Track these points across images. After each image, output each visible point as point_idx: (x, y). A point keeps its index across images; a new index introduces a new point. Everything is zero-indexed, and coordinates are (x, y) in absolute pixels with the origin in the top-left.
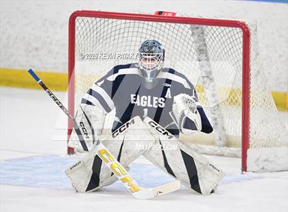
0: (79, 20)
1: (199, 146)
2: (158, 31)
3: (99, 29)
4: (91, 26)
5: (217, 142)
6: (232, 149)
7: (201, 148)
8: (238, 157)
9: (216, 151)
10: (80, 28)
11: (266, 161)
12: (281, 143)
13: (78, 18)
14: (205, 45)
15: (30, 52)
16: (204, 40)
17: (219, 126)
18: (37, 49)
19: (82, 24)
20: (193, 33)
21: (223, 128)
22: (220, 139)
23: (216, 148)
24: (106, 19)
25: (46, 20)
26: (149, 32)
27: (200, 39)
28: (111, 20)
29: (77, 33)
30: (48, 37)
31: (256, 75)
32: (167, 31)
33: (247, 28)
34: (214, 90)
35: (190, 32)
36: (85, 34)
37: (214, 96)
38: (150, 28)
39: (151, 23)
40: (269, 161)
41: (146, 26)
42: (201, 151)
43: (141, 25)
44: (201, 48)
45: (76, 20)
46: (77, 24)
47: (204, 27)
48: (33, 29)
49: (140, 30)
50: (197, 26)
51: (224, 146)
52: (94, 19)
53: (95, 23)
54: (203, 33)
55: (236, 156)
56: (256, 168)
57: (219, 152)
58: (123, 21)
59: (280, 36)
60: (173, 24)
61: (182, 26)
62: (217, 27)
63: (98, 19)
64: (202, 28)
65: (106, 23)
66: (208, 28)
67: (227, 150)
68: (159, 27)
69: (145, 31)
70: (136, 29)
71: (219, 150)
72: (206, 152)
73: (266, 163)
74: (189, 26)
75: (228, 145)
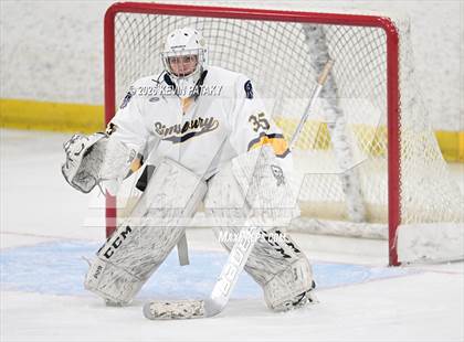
0: (120, 18)
1: (321, 221)
2: (250, 35)
3: (153, 33)
4: (141, 27)
5: (350, 215)
6: (375, 225)
7: (324, 225)
8: (383, 239)
9: (348, 229)
10: (122, 32)
11: (427, 245)
12: (453, 217)
13: (119, 14)
14: (327, 55)
15: (38, 70)
16: (326, 48)
17: (354, 189)
18: (49, 66)
19: (126, 25)
20: (307, 38)
21: (360, 191)
22: (356, 210)
23: (349, 225)
24: (165, 17)
25: (62, 18)
26: (235, 37)
27: (319, 48)
28: (173, 18)
29: (117, 39)
30: (67, 46)
31: (411, 105)
32: (264, 35)
33: (394, 28)
34: (343, 130)
35: (303, 36)
36: (131, 41)
37: (343, 139)
38: (236, 29)
39: (238, 21)
40: (433, 246)
41: (230, 28)
42: (324, 230)
43: (223, 26)
44: (321, 62)
45: (116, 18)
46: (118, 25)
47: (326, 26)
48: (42, 33)
49: (221, 33)
50: (314, 25)
51: (361, 221)
52: (144, 15)
53: (146, 22)
54: (323, 37)
55: (380, 238)
56: (413, 258)
57: (353, 231)
58: (194, 19)
59: (446, 40)
60: (274, 24)
61: (290, 25)
62: (347, 27)
63: (152, 16)
64: (321, 28)
65: (166, 23)
66: (331, 29)
67: (367, 228)
68: (251, 28)
69: (228, 35)
70: (214, 33)
71: (353, 228)
72: (332, 231)
73: (430, 248)
74: (299, 25)
75: (368, 219)
